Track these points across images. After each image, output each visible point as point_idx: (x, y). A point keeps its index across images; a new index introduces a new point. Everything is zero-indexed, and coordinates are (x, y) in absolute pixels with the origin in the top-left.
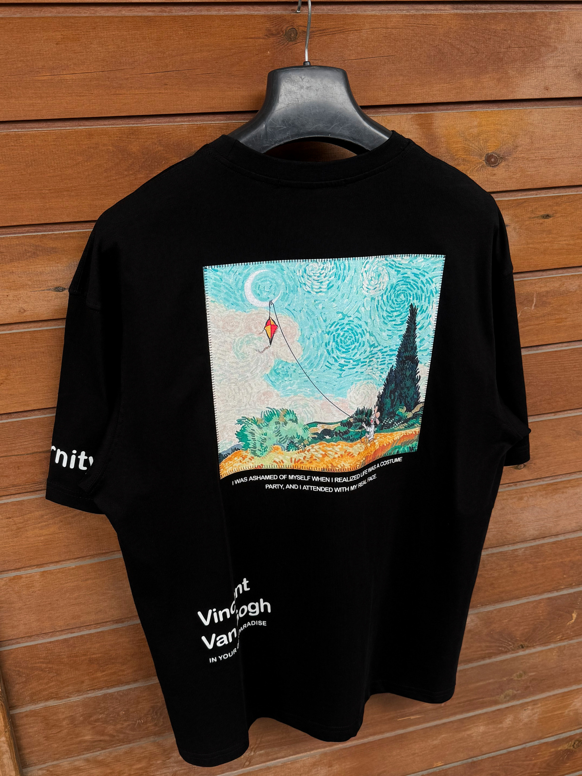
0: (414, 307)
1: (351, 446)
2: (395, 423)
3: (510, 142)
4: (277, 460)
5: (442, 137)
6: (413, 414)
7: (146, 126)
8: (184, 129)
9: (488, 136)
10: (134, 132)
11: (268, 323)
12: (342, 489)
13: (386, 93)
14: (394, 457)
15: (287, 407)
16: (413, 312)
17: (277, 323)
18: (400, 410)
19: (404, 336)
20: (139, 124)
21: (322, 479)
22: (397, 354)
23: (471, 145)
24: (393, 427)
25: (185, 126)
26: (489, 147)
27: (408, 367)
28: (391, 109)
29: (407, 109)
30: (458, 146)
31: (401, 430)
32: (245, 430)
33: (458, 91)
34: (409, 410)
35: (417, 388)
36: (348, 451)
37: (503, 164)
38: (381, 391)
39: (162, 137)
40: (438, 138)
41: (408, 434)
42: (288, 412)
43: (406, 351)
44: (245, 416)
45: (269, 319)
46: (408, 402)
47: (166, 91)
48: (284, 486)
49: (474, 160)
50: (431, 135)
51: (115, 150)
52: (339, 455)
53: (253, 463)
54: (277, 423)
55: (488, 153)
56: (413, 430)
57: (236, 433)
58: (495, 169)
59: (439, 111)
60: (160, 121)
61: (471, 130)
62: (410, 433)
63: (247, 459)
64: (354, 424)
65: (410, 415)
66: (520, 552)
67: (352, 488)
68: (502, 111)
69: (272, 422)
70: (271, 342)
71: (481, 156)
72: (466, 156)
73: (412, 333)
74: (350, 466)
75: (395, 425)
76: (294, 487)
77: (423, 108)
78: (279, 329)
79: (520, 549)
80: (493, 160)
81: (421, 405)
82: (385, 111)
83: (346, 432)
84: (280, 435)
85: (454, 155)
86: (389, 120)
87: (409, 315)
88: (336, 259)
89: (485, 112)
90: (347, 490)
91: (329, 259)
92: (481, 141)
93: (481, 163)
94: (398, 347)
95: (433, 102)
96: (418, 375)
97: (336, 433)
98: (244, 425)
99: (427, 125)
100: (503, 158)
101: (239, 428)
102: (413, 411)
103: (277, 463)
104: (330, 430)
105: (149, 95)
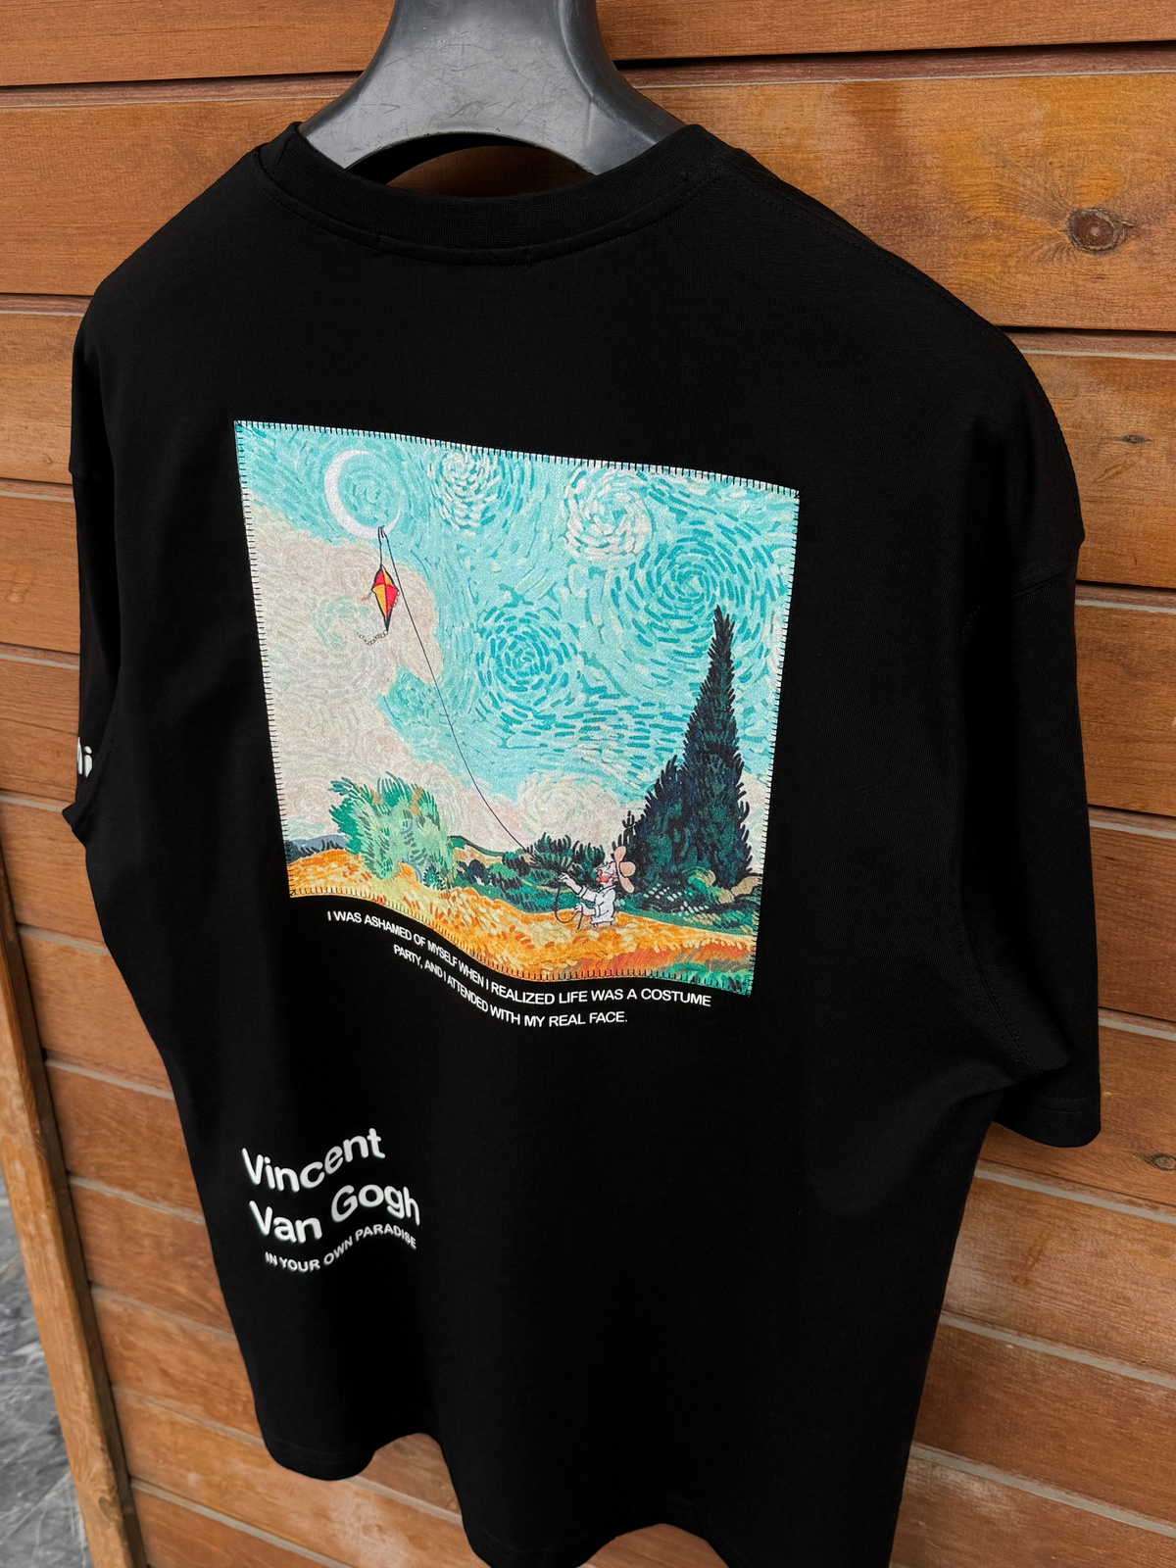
0: (725, 617)
1: (526, 921)
2: (685, 904)
3: (1158, 178)
4: (410, 899)
5: (926, 153)
6: (735, 898)
7: (228, 102)
8: (299, 110)
9: (1078, 157)
10: (208, 114)
11: (379, 577)
12: (505, 1013)
13: (761, 22)
14: (687, 988)
15: (422, 784)
16: (724, 631)
17: (397, 584)
18: (699, 876)
19: (705, 689)
20: (224, 96)
21: (472, 974)
22: (685, 731)
23: (1020, 179)
24: (680, 914)
25: (300, 103)
26: (1084, 190)
27: (715, 771)
28: (785, 69)
29: (831, 68)
30: (979, 181)
31: (706, 927)
32: (349, 809)
33: (981, 13)
34: (723, 882)
35: (742, 834)
36: (517, 929)
37: (1132, 246)
38: (638, 815)
39: (258, 126)
40: (913, 154)
41: (723, 944)
42: (425, 798)
43: (709, 728)
44: (349, 778)
45: (381, 570)
46: (722, 863)
47: (262, 23)
48: (423, 962)
49: (1031, 225)
50: (892, 146)
51: (177, 152)
52: (500, 933)
53: (370, 888)
54: (407, 815)
55: (1080, 210)
56: (738, 938)
57: (332, 810)
58: (1105, 259)
59: (927, 73)
60: (259, 91)
61: (1020, 137)
62: (730, 943)
63: (357, 875)
64: (533, 870)
65: (726, 897)
66: (1154, 1397)
67: (531, 1021)
68: (1130, 79)
69: (398, 808)
70: (387, 625)
71: (1055, 216)
72: (1004, 214)
73: (723, 686)
74: (523, 966)
75: (686, 909)
76: (436, 970)
77: (879, 66)
78: (400, 598)
79: (1155, 1387)
80: (1095, 231)
81: (757, 881)
82: (768, 74)
83: (513, 884)
84: (412, 843)
85: (967, 207)
86: (769, 99)
87: (714, 636)
88: (503, 451)
89: (1071, 81)
90: (516, 1021)
91: (486, 449)
92: (1057, 172)
93: (1051, 237)
94: (690, 712)
95: (900, 47)
96: (743, 799)
97: (493, 877)
98: (347, 796)
99: (879, 115)
100: (1132, 229)
101: (338, 800)
102: (738, 890)
103: (409, 905)
104: (482, 865)
105: (232, 32)
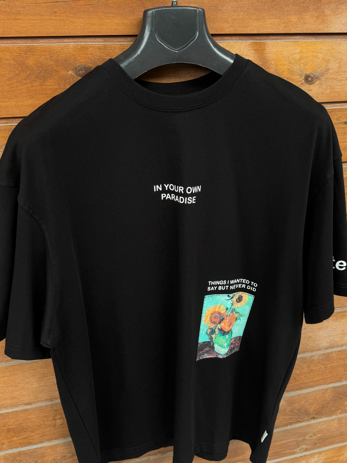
3: (323, 66)
5: (272, 60)
7: (40, 45)
8: (71, 48)
9: (307, 61)
10: (30, 50)
13: (230, 25)
20: (35, 43)
23: (294, 67)
25: (71, 46)
26: (308, 69)
28: (234, 38)
29: (246, 38)
30: (284, 67)
33: (286, 25)
37: (318, 82)
39: (53, 54)
40: (269, 61)
47: (56, 18)
49: (296, 78)
50: (264, 59)
51: (15, 63)
55: (307, 74)
58: (311, 86)
59: (270, 40)
60: (51, 42)
61: (294, 56)
66: (316, 358)
68: (318, 42)
71: (301, 76)
72: (290, 76)
77: (258, 38)
79: (316, 355)
80: (310, 79)
82: (229, 39)
85: (281, 74)
86: (231, 46)
89: (306, 42)
92: (302, 65)
93: (300, 81)
95: (266, 33)
99: (260, 50)
100: (317, 78)
105: (42, 20)
